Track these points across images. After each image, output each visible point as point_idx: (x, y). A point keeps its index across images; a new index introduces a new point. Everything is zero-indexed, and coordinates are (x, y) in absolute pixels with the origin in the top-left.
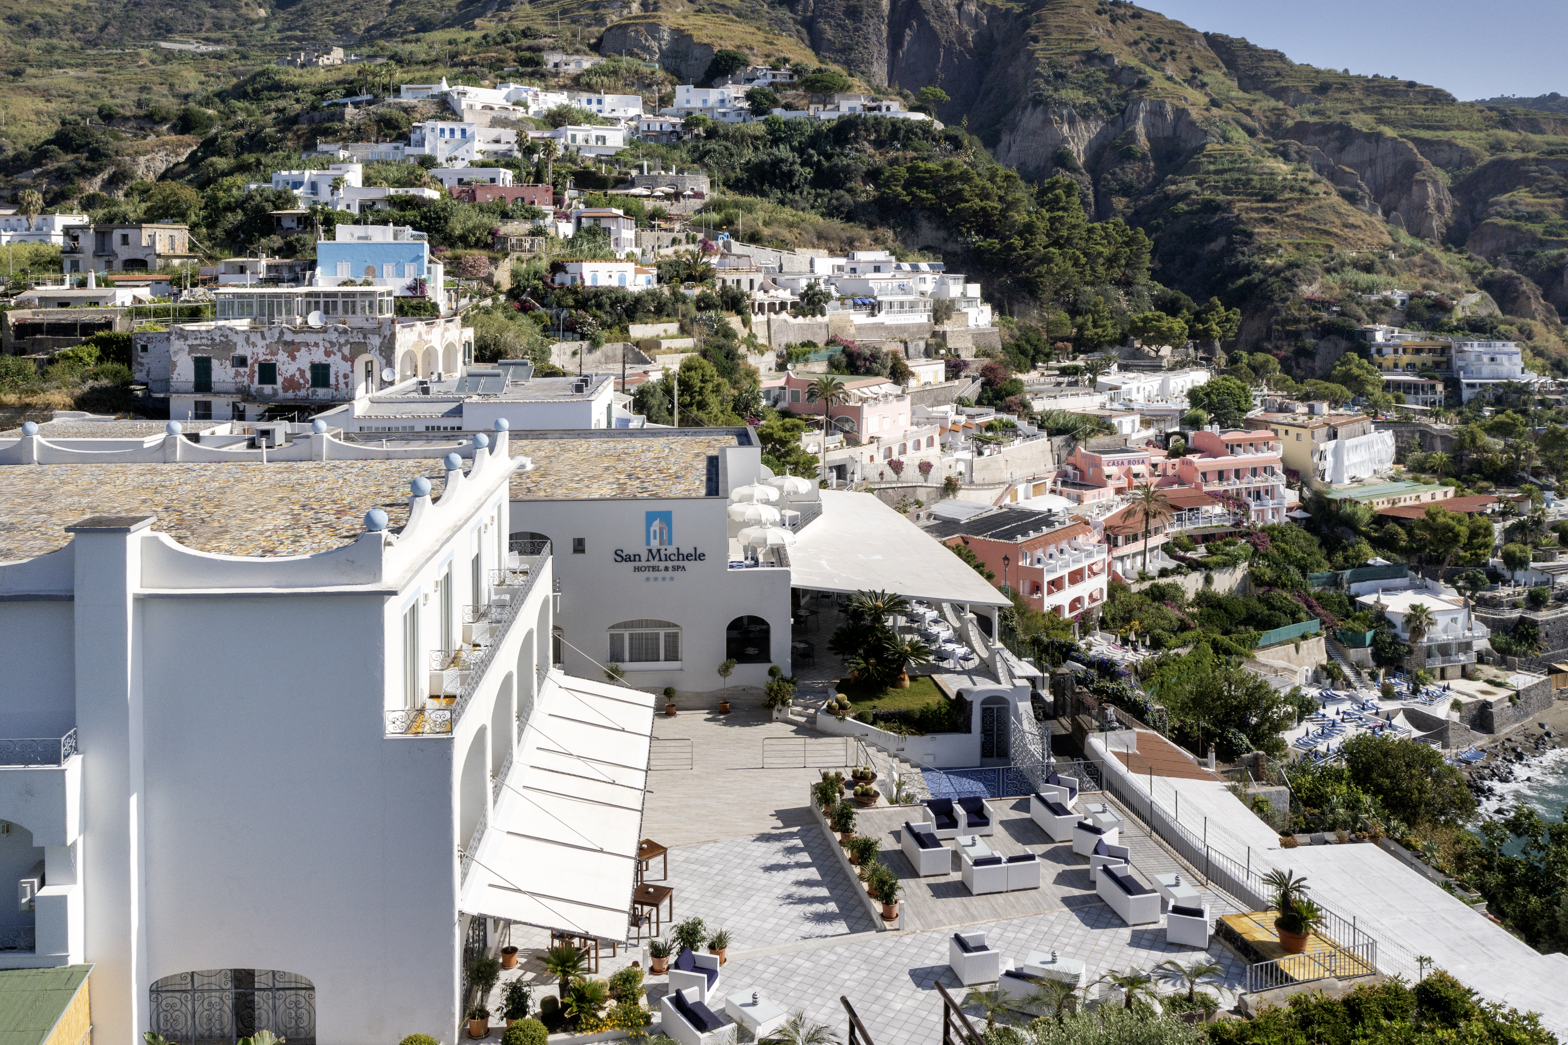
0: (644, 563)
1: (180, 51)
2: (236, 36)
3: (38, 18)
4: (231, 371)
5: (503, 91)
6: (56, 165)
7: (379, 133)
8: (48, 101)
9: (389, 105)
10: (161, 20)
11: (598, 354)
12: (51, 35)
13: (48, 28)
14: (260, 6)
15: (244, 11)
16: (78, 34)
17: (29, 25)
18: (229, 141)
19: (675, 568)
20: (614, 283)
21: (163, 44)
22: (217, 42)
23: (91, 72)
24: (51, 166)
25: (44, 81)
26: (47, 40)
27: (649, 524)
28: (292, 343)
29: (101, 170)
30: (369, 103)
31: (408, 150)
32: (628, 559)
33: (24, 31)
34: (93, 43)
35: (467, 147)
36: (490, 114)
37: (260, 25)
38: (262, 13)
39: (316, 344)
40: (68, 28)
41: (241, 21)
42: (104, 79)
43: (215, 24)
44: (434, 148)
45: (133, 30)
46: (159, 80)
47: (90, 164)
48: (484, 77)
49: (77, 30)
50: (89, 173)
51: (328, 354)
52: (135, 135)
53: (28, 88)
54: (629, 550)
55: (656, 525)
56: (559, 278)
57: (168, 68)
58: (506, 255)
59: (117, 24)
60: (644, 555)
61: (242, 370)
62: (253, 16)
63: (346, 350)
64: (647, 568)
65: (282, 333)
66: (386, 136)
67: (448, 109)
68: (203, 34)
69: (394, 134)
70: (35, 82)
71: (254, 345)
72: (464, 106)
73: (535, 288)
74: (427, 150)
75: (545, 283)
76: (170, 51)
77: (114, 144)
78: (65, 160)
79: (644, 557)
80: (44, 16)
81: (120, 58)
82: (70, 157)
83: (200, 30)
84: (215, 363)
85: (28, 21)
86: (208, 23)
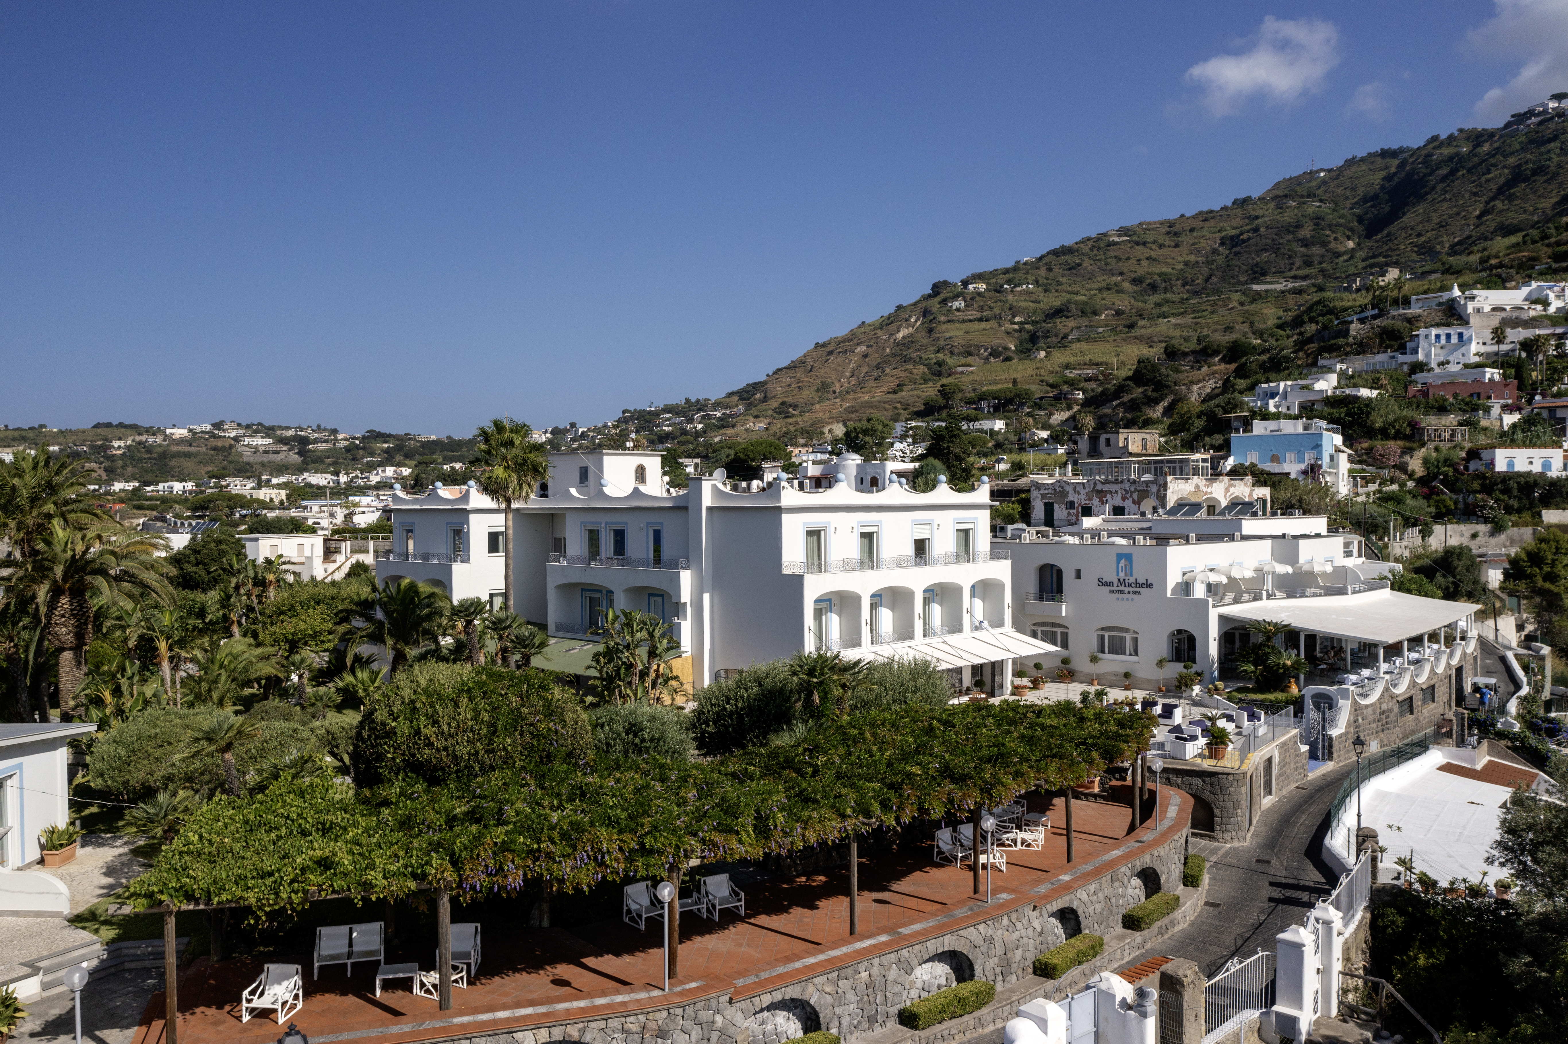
0: (1115, 588)
1: (1267, 291)
2: (1322, 271)
3: (1156, 277)
4: (1065, 512)
5: (1525, 291)
6: (1130, 396)
7: (1380, 345)
8: (1151, 347)
9: (1393, 318)
10: (1257, 265)
11: (1502, 537)
12: (1166, 290)
13: (1164, 285)
14: (1349, 238)
15: (1332, 246)
16: (1187, 287)
17: (1149, 285)
18: (1254, 365)
19: (1135, 593)
20: (1537, 468)
21: (1255, 287)
22: (1304, 278)
23: (1188, 320)
24: (1126, 398)
25: (1150, 330)
26: (1163, 296)
27: (1118, 562)
28: (1102, 491)
29: (1162, 399)
30: (1374, 317)
31: (1401, 358)
32: (1106, 584)
33: (1145, 290)
34: (1196, 293)
35: (1463, 350)
36: (1501, 315)
37: (1345, 257)
38: (1351, 244)
39: (1116, 492)
40: (1179, 282)
41: (1329, 255)
42: (1196, 324)
43: (1305, 263)
44: (1428, 355)
45: (1232, 277)
46: (1242, 320)
47: (1154, 395)
48: (1510, 279)
49: (1187, 283)
50: (1153, 402)
51: (1124, 499)
52: (1192, 367)
53: (1136, 338)
54: (1107, 579)
55: (1123, 563)
56: (1473, 466)
57: (1251, 308)
58: (1423, 445)
59: (1219, 274)
60: (1116, 583)
61: (1072, 511)
62: (1341, 249)
63: (1135, 496)
64: (1117, 591)
65: (1095, 484)
66: (1387, 347)
67: (1452, 315)
68: (1293, 273)
69: (1396, 345)
70: (1143, 331)
71: (1079, 493)
72: (1470, 309)
73: (1446, 475)
74: (1421, 357)
75: (1456, 470)
76: (1258, 293)
77: (1174, 376)
78: (1138, 392)
79: (1115, 584)
80: (1160, 275)
81: (1215, 304)
82: (1141, 390)
83: (1291, 269)
84: (1056, 506)
85: (1148, 281)
86: (1298, 262)
